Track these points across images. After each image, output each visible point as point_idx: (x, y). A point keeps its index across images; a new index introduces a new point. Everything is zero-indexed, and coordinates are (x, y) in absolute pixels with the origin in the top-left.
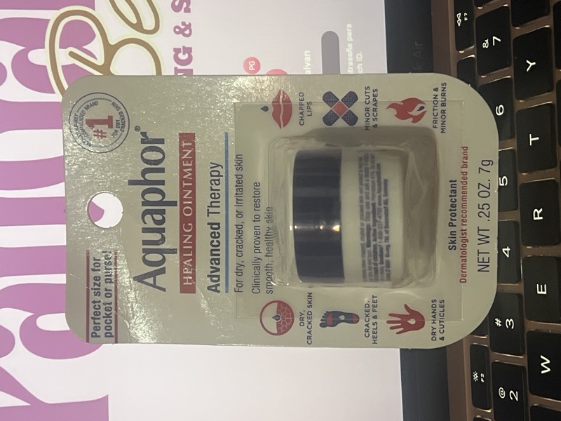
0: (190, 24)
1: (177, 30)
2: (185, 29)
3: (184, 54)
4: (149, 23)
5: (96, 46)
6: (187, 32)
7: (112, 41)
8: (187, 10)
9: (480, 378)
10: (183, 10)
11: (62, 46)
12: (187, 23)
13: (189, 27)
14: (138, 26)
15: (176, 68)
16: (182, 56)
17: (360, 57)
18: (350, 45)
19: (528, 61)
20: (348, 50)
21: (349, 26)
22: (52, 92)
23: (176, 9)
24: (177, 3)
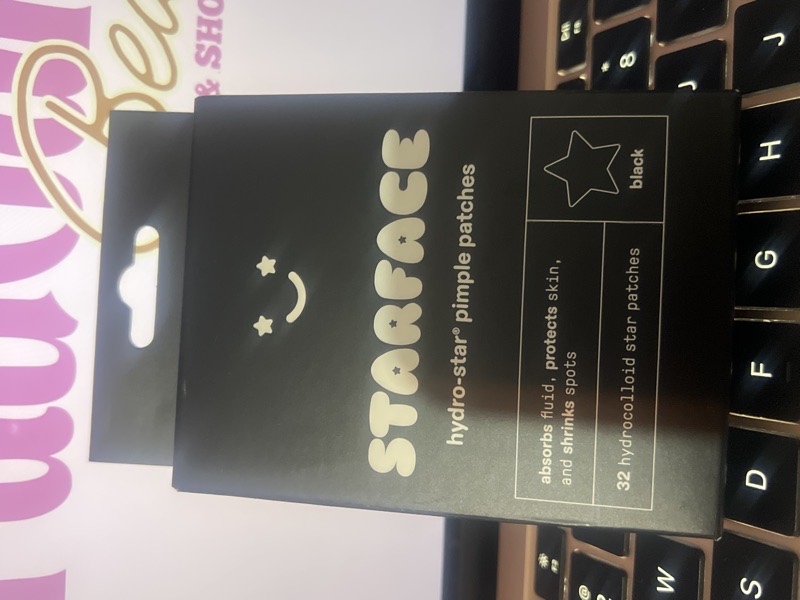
0: (218, 84)
1: (200, 90)
2: (211, 90)
4: (162, 75)
5: (86, 99)
7: (110, 93)
8: (216, 65)
9: (550, 564)
10: (209, 65)
11: (36, 92)
12: (214, 82)
13: (216, 87)
14: (147, 78)
22: (17, 153)
23: (201, 61)
24: (203, 54)
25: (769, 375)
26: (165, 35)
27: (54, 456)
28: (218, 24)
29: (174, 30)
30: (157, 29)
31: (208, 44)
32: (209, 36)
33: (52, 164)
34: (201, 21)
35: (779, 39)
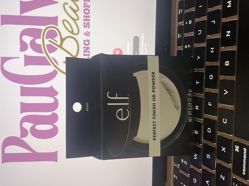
0: (89, 32)
1: (85, 34)
2: (88, 34)
3: (87, 42)
4: (76, 31)
5: (58, 39)
6: (88, 35)
7: (63, 37)
8: (89, 27)
10: (87, 27)
11: (47, 38)
12: (88, 32)
13: (89, 33)
14: (72, 32)
15: (84, 47)
16: (86, 43)
17: (146, 45)
18: (143, 41)
19: (198, 56)
20: (142, 42)
21: (143, 34)
22: (42, 53)
23: (85, 27)
24: (85, 25)
25: (211, 105)
26: (76, 21)
27: (54, 124)
28: (89, 17)
29: (78, 19)
30: (74, 20)
31: (86, 22)
32: (87, 20)
33: (51, 55)
34: (84, 16)
35: (214, 22)
